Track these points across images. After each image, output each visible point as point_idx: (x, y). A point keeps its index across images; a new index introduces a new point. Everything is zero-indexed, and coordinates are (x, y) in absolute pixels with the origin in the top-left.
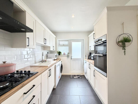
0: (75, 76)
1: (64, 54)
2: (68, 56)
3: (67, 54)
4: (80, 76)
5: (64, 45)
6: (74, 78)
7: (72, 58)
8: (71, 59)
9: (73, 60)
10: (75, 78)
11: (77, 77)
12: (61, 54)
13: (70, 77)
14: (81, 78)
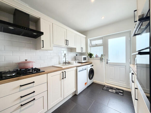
0: (112, 88)
1: (97, 56)
2: (101, 59)
3: (100, 56)
4: (122, 92)
5: (96, 45)
6: (109, 91)
7: (109, 62)
8: (107, 63)
9: (109, 65)
10: (111, 91)
11: (114, 91)
12: (92, 56)
13: (103, 88)
14: (122, 94)
